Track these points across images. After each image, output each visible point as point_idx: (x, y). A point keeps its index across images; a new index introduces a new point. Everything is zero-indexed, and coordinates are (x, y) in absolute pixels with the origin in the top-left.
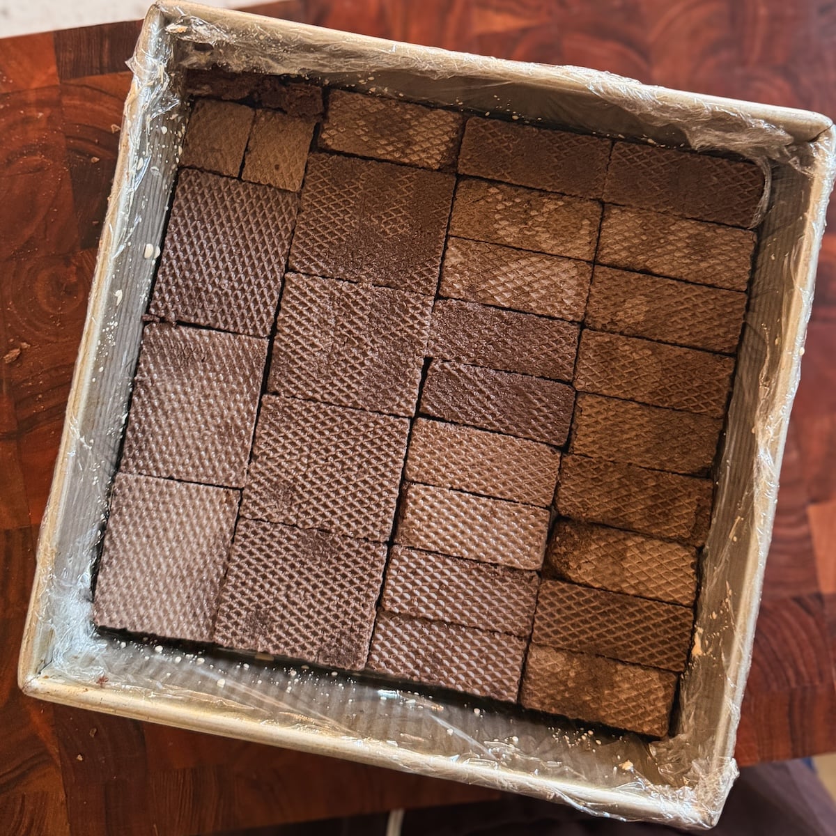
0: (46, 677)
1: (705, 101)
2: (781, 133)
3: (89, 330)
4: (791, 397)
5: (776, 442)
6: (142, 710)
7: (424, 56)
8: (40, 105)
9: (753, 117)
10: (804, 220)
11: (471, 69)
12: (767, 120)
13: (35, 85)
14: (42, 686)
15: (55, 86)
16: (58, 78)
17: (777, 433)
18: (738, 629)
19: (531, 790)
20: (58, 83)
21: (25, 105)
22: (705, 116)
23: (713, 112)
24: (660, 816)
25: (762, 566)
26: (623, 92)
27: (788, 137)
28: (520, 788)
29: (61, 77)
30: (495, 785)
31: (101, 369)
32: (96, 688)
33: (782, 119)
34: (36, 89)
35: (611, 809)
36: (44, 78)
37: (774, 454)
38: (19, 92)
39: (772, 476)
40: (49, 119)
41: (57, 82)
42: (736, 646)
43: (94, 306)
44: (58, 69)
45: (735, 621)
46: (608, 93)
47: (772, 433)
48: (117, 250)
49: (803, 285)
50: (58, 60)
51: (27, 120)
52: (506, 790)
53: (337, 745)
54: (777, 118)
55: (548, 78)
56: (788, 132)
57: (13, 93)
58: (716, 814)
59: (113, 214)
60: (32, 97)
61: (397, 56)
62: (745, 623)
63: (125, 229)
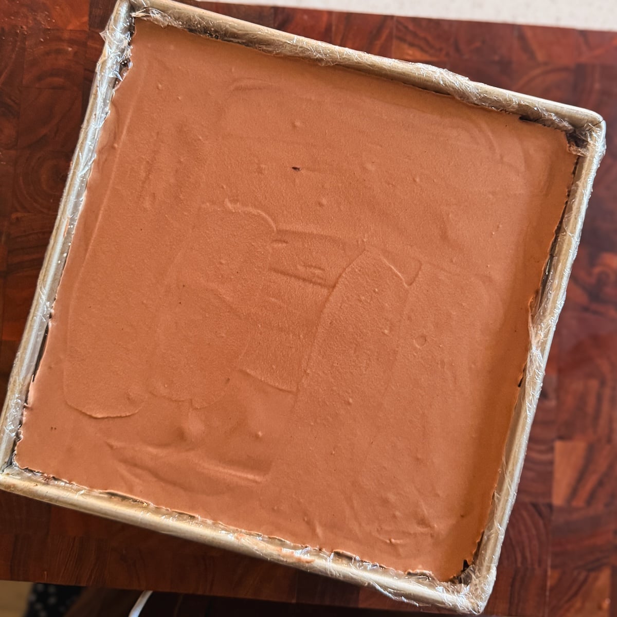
0: (8, 474)
1: (515, 96)
2: (566, 124)
3: (59, 225)
4: (558, 311)
5: (544, 343)
6: (75, 503)
7: (316, 48)
8: (71, 42)
9: (547, 111)
10: (577, 186)
11: (349, 60)
12: (557, 114)
13: (70, 27)
14: (4, 480)
15: (85, 31)
16: (88, 26)
17: (546, 336)
18: (508, 473)
19: (352, 578)
20: (87, 30)
21: (60, 39)
22: (513, 107)
23: (519, 105)
24: (443, 603)
25: (528, 429)
26: (457, 85)
27: (570, 127)
28: (344, 577)
29: (90, 26)
30: (327, 573)
31: (65, 255)
32: (44, 484)
33: (567, 114)
34: (71, 30)
35: (408, 596)
36: (78, 23)
37: (543, 351)
38: (58, 30)
39: (540, 366)
40: (75, 53)
41: (87, 28)
42: (506, 485)
43: (64, 208)
44: (89, 20)
45: (507, 467)
46: (445, 85)
47: (542, 336)
48: (83, 169)
49: (573, 232)
50: (91, 13)
51: (59, 52)
52: (334, 577)
53: (215, 537)
54: (564, 112)
55: (404, 70)
56: (570, 123)
57: (53, 30)
58: (482, 605)
59: (82, 143)
60: (66, 36)
61: (297, 46)
62: (513, 470)
63: (90, 155)
